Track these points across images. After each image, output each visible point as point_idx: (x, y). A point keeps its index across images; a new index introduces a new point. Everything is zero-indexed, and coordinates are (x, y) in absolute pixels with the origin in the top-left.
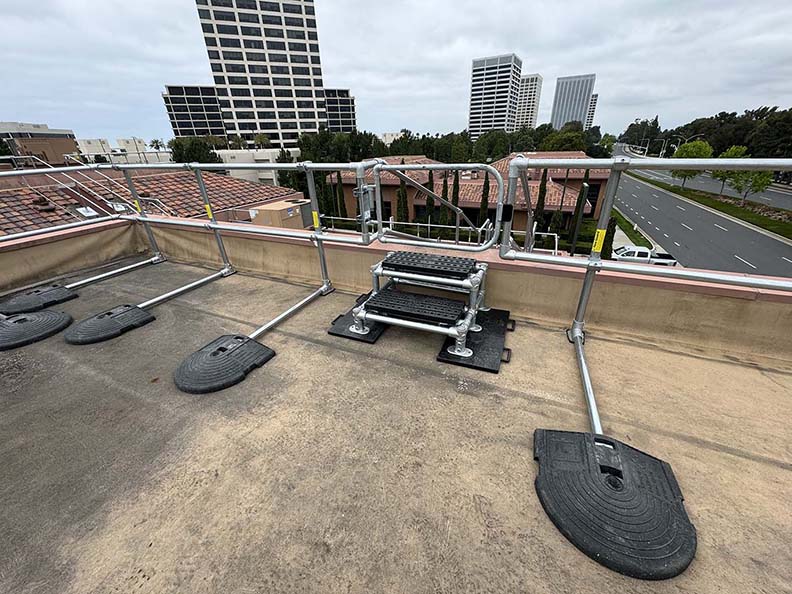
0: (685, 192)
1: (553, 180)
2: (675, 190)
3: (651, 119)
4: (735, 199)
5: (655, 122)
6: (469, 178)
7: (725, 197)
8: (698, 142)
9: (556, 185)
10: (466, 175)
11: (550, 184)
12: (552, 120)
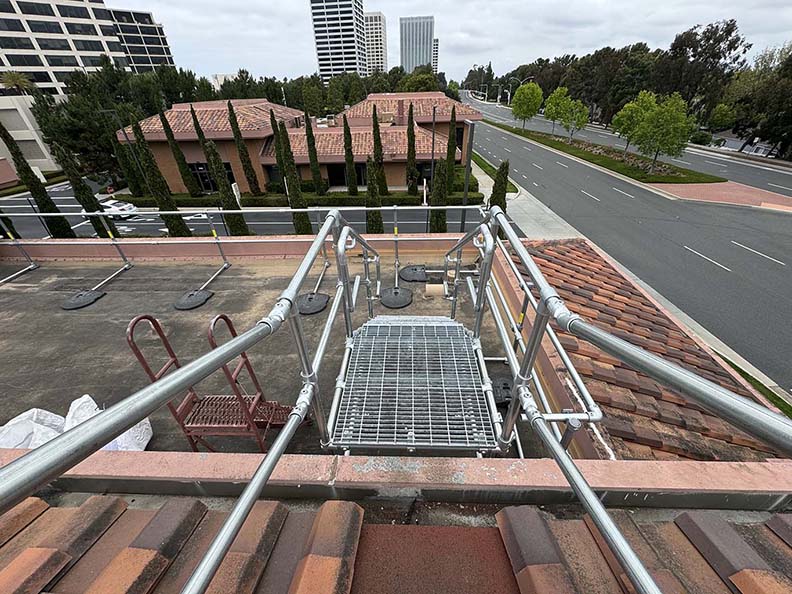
0: (526, 133)
1: (418, 124)
2: (518, 132)
3: (486, 65)
4: (564, 138)
5: (489, 69)
6: (326, 126)
7: (556, 136)
8: (531, 84)
9: (422, 130)
10: (322, 123)
11: (417, 129)
12: (402, 62)
